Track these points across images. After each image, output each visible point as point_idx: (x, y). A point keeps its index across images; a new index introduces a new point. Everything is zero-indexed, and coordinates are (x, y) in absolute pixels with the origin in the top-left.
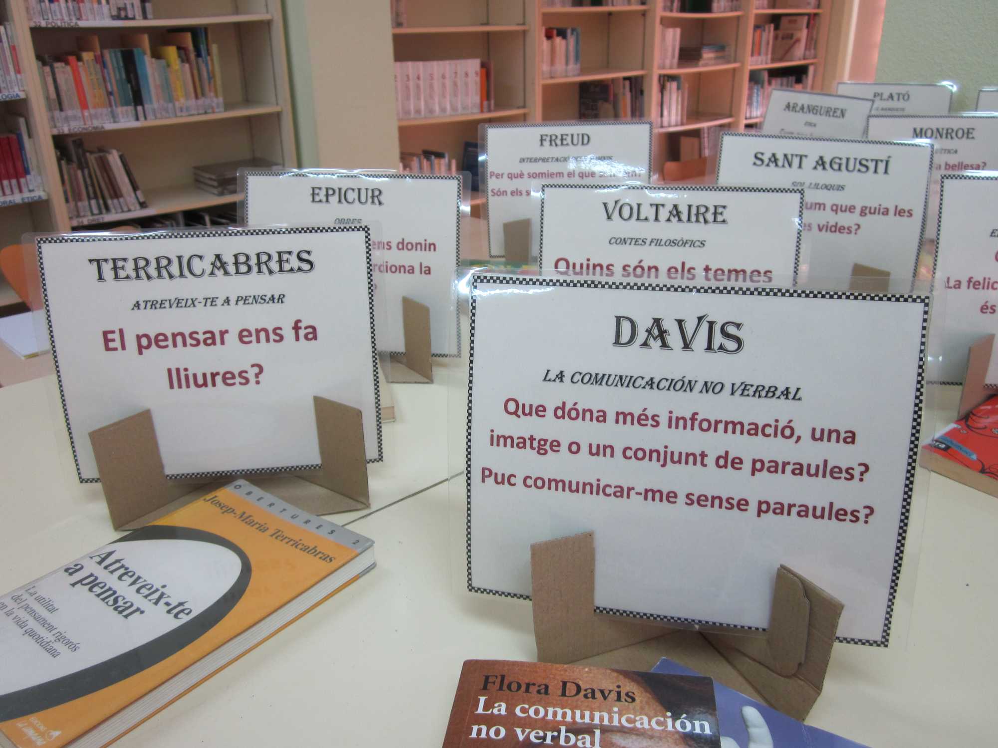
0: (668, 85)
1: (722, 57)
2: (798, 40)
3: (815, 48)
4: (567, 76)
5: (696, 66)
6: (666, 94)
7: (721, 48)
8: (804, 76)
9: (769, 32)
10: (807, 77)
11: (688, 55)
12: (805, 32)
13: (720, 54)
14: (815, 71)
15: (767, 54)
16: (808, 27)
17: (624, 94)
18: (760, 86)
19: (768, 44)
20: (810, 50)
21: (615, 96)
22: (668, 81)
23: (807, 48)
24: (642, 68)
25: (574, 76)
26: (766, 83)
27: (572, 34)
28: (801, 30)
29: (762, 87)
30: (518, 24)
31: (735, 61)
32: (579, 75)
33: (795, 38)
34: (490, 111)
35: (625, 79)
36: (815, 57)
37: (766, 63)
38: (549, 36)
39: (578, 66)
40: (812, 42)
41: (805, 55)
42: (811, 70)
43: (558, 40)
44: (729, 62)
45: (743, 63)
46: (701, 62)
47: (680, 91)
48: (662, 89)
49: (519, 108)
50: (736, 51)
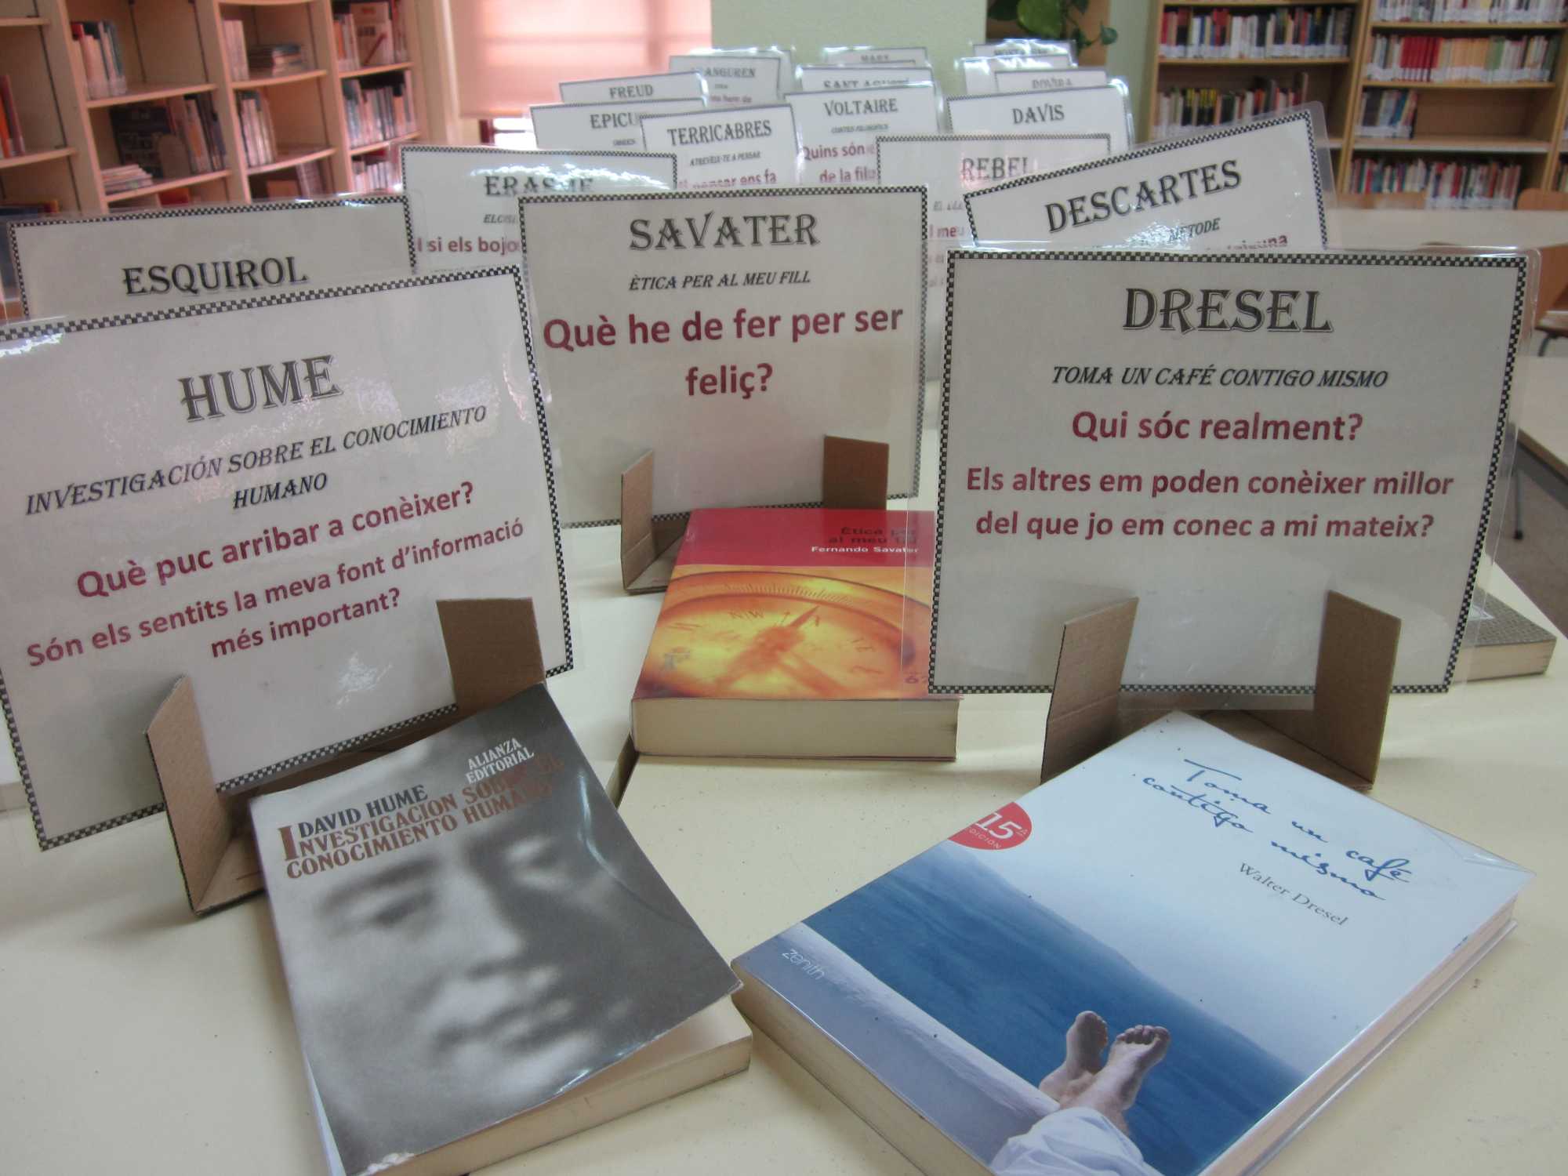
0: (245, 103)
1: (298, 62)
2: (383, 37)
3: (406, 46)
4: (111, 96)
5: (270, 76)
6: (245, 116)
7: (293, 50)
8: (402, 86)
9: (350, 26)
10: (405, 87)
11: (259, 61)
12: (388, 23)
13: (291, 58)
14: (413, 76)
15: (353, 57)
16: (391, 17)
17: (191, 120)
18: (354, 103)
19: (351, 42)
20: (400, 50)
21: (180, 124)
22: (243, 99)
23: (396, 47)
24: (207, 81)
25: (121, 95)
26: (361, 99)
27: (106, 31)
28: (383, 21)
29: (357, 102)
30: (29, 17)
31: (317, 68)
32: (127, 94)
33: (378, 35)
34: (19, 153)
35: (188, 97)
36: (408, 59)
37: (356, 70)
38: (76, 36)
39: (123, 80)
40: (400, 37)
41: (395, 56)
42: (408, 76)
43: (89, 40)
44: (307, 69)
45: (330, 69)
46: (276, 71)
47: (261, 113)
48: (240, 110)
49: (57, 148)
50: (314, 52)
